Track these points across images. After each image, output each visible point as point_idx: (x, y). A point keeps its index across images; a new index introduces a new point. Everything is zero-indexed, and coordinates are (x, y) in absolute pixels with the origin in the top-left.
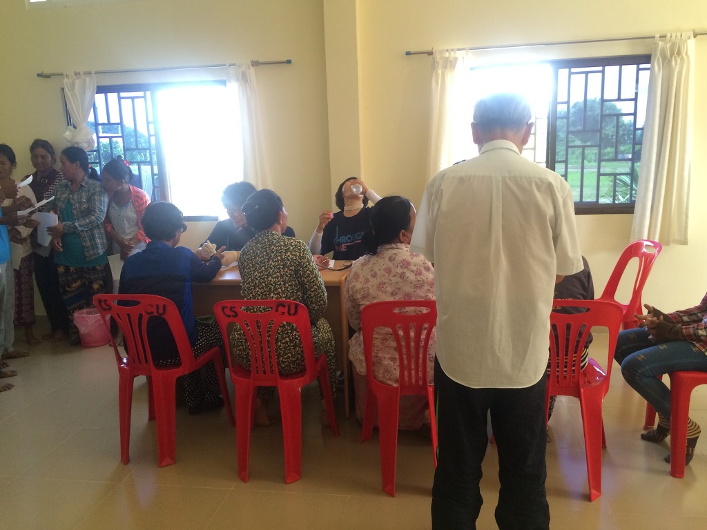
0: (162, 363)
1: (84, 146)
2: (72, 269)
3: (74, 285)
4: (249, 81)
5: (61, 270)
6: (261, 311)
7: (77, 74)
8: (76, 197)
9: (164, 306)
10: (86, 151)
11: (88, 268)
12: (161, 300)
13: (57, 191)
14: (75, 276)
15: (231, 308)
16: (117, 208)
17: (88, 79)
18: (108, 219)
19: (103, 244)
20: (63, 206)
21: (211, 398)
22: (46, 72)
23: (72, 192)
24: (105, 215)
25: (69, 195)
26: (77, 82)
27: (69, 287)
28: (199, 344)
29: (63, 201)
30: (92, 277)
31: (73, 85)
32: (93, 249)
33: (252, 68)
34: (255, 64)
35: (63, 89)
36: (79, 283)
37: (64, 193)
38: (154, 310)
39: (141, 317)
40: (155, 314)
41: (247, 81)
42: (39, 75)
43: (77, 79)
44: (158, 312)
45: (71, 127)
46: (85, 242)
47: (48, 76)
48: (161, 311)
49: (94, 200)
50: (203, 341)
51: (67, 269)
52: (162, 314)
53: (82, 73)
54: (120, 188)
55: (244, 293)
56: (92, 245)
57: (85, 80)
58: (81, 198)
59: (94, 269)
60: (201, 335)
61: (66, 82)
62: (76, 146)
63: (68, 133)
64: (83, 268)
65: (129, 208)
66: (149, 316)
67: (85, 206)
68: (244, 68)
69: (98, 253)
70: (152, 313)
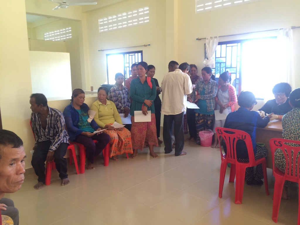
0: (240, 160)
1: (210, 66)
2: (201, 115)
3: (201, 121)
4: (289, 36)
5: (197, 115)
6: (293, 146)
7: (211, 38)
8: (207, 86)
9: (245, 136)
10: (211, 68)
11: (207, 115)
12: (244, 133)
13: (199, 84)
14: (201, 118)
15: (279, 142)
16: (221, 92)
17: (215, 40)
18: (217, 96)
19: (214, 106)
20: (202, 90)
21: (258, 180)
22: (200, 38)
23: (205, 85)
24: (216, 94)
25: (204, 85)
26: (211, 41)
27: (199, 122)
28: (257, 155)
29: (202, 88)
30: (208, 119)
31: (209, 42)
32: (210, 107)
33: (291, 30)
34: (293, 28)
35: (205, 44)
36: (202, 120)
37: (202, 85)
38: (241, 137)
39: (234, 139)
40: (241, 139)
41: (288, 36)
42: (197, 39)
43: (211, 40)
44: (242, 138)
45: (206, 59)
46: (208, 104)
47: (200, 39)
48: (244, 138)
49: (214, 88)
50: (259, 154)
51: (199, 114)
52: (244, 139)
53: (213, 37)
54: (225, 84)
55: (284, 135)
56: (210, 106)
57: (214, 40)
58: (209, 87)
59: (210, 115)
60: (258, 151)
61: (207, 41)
62: (207, 67)
63: (205, 61)
64: (205, 115)
65: (226, 93)
66: (238, 139)
67: (210, 90)
68: (287, 30)
69: (212, 109)
70: (240, 138)
